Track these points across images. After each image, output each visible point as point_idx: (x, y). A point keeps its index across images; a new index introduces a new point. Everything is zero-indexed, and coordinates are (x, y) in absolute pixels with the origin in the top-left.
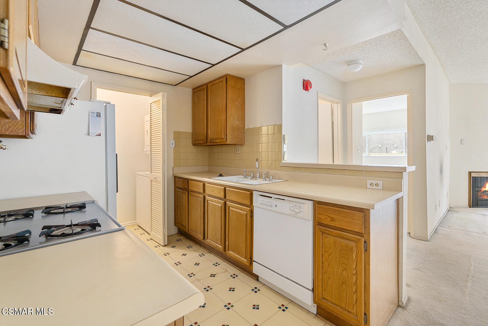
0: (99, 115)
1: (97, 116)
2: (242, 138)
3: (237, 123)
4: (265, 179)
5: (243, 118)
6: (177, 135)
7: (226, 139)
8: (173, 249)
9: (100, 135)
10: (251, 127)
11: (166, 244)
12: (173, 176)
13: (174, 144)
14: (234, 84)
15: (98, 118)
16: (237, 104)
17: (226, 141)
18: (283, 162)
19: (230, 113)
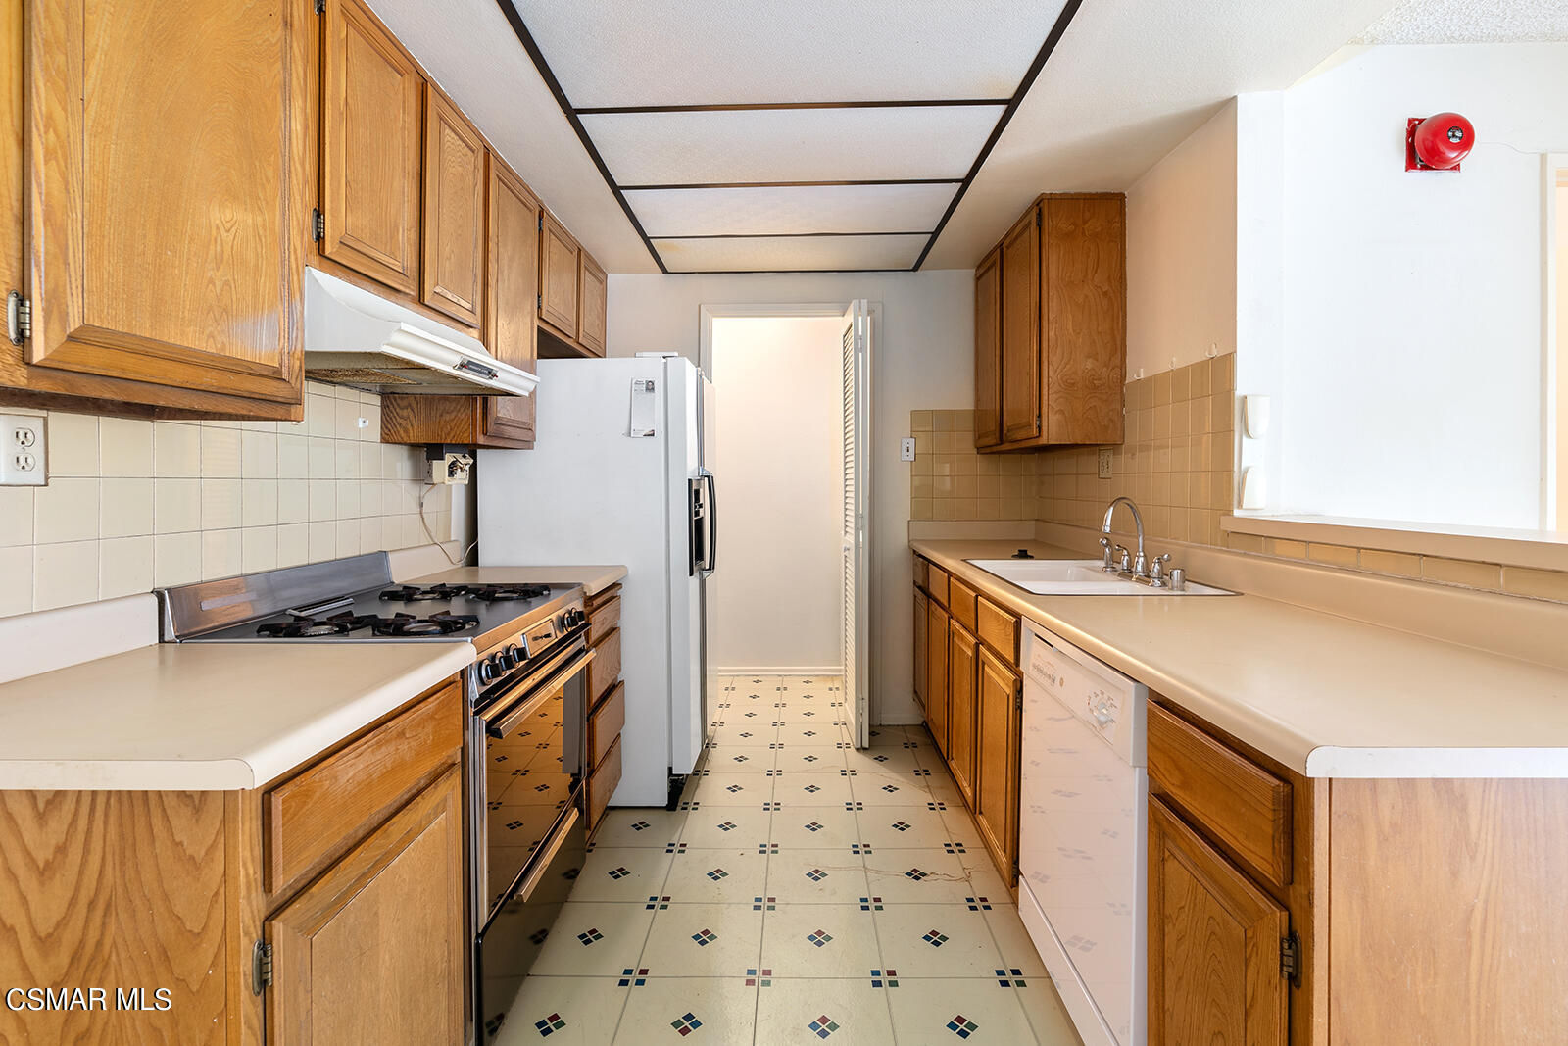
0: (650, 387)
1: (647, 389)
2: (1112, 420)
3: (1089, 364)
4: (1160, 579)
5: (1119, 343)
6: (929, 422)
7: (1040, 428)
8: (876, 764)
9: (653, 435)
10: (1142, 377)
11: (866, 744)
12: (909, 546)
13: (912, 450)
14: (1074, 224)
15: (649, 394)
16: (1087, 296)
17: (1040, 436)
18: (1237, 513)
19: (1052, 334)
